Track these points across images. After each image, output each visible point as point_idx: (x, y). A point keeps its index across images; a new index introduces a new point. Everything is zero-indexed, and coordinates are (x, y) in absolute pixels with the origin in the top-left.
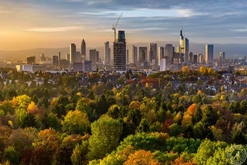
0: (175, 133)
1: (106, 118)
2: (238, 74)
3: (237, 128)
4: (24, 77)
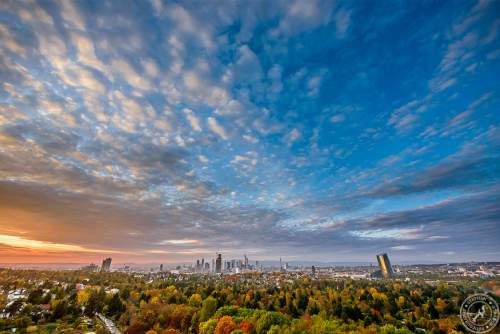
0: (242, 306)
1: (210, 298)
2: (269, 274)
3: (270, 302)
4: (174, 276)
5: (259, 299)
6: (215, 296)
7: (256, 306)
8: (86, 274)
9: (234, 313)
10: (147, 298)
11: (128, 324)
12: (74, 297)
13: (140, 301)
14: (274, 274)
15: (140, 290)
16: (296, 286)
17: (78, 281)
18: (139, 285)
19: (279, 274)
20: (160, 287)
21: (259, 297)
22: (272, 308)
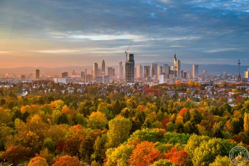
0: (171, 130)
1: (119, 118)
2: (217, 86)
3: (216, 126)
4: (59, 87)
5: (199, 122)
6: (126, 115)
7: (193, 130)
9: (159, 137)
10: (24, 117)
11: (2, 148)
13: (13, 120)
14: (226, 86)
15: (11, 106)
18: (8, 99)
19: (234, 86)
20: (41, 102)
21: (198, 119)
22: (219, 134)
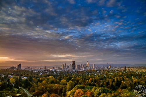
0: (87, 85)
1: (71, 81)
2: (101, 71)
3: (101, 83)
4: (52, 72)
5: (96, 83)
6: (73, 80)
7: (94, 85)
8: (12, 71)
10: (41, 81)
11: (34, 91)
12: (9, 80)
13: (37, 82)
14: (104, 71)
15: (37, 78)
16: (115, 76)
17: (9, 74)
19: (106, 71)
21: (95, 81)
22: (102, 86)
